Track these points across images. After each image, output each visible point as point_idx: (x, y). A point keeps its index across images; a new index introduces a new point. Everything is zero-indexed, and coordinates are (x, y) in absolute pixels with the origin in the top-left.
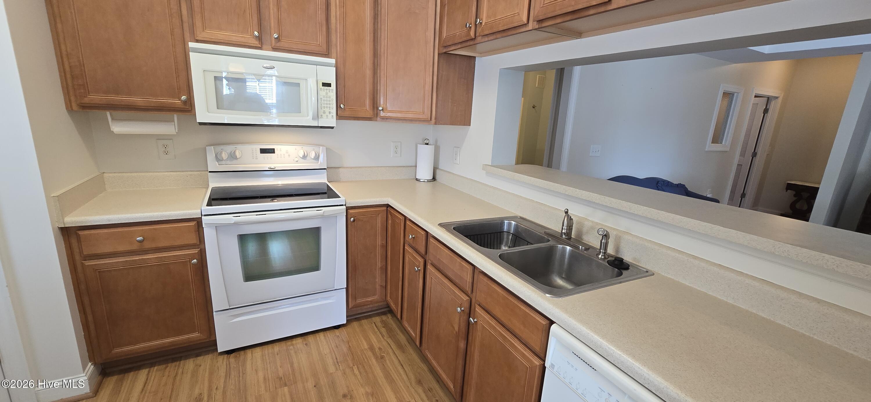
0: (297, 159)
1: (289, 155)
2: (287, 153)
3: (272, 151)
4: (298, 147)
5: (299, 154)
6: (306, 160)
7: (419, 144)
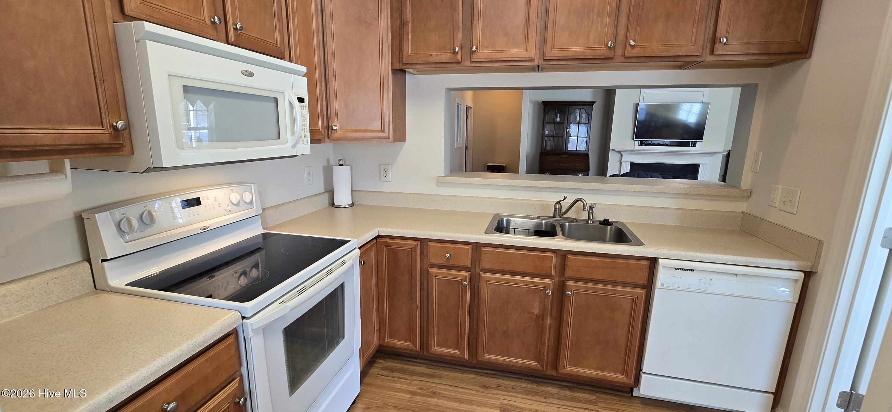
0: (229, 208)
1: (219, 204)
2: (216, 200)
3: (197, 202)
4: (227, 190)
5: (231, 198)
6: (239, 206)
7: (334, 166)
